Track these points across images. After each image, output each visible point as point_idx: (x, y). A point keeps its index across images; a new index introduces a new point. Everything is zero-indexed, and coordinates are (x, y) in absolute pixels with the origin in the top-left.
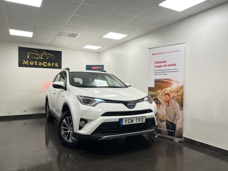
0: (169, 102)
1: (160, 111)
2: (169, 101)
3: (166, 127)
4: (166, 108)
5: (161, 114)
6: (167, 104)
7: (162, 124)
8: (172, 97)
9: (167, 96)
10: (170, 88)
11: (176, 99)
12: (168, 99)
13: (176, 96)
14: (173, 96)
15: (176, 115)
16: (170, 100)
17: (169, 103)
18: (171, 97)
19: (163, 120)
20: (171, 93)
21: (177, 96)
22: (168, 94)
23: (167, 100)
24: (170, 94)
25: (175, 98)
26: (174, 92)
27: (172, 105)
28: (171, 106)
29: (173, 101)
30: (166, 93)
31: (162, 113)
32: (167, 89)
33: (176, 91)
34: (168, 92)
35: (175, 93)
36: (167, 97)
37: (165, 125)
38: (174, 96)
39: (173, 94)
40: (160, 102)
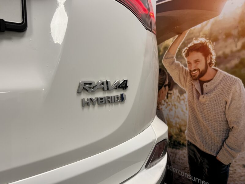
0: (203, 79)
1: (171, 110)
2: (202, 74)
3: (188, 166)
4: (189, 102)
5: (174, 122)
6: (197, 85)
7: (176, 154)
8: (218, 58)
9: (199, 56)
10: (212, 21)
11: (236, 66)
12: (201, 66)
13: (233, 54)
14: (220, 53)
15: (229, 130)
16: (210, 70)
17: (202, 83)
18: (214, 57)
19: (179, 143)
20: (215, 39)
21: (239, 51)
22: (203, 49)
23: (197, 73)
24: (210, 46)
25: (229, 61)
26: (228, 35)
27: (214, 89)
28: (212, 95)
29: (222, 73)
30: (195, 45)
31: (178, 117)
32: (199, 26)
33: (235, 32)
34: (202, 40)
35: (230, 41)
36: (197, 61)
37: (186, 159)
38: (228, 51)
39: (221, 44)
40: (170, 78)
